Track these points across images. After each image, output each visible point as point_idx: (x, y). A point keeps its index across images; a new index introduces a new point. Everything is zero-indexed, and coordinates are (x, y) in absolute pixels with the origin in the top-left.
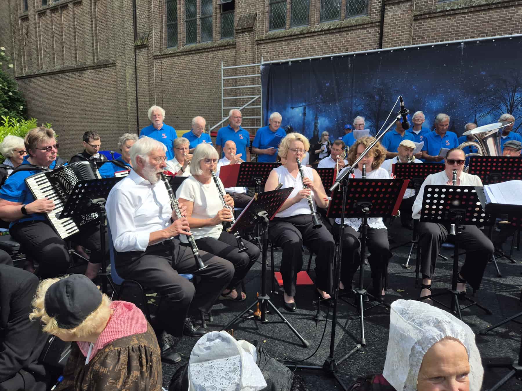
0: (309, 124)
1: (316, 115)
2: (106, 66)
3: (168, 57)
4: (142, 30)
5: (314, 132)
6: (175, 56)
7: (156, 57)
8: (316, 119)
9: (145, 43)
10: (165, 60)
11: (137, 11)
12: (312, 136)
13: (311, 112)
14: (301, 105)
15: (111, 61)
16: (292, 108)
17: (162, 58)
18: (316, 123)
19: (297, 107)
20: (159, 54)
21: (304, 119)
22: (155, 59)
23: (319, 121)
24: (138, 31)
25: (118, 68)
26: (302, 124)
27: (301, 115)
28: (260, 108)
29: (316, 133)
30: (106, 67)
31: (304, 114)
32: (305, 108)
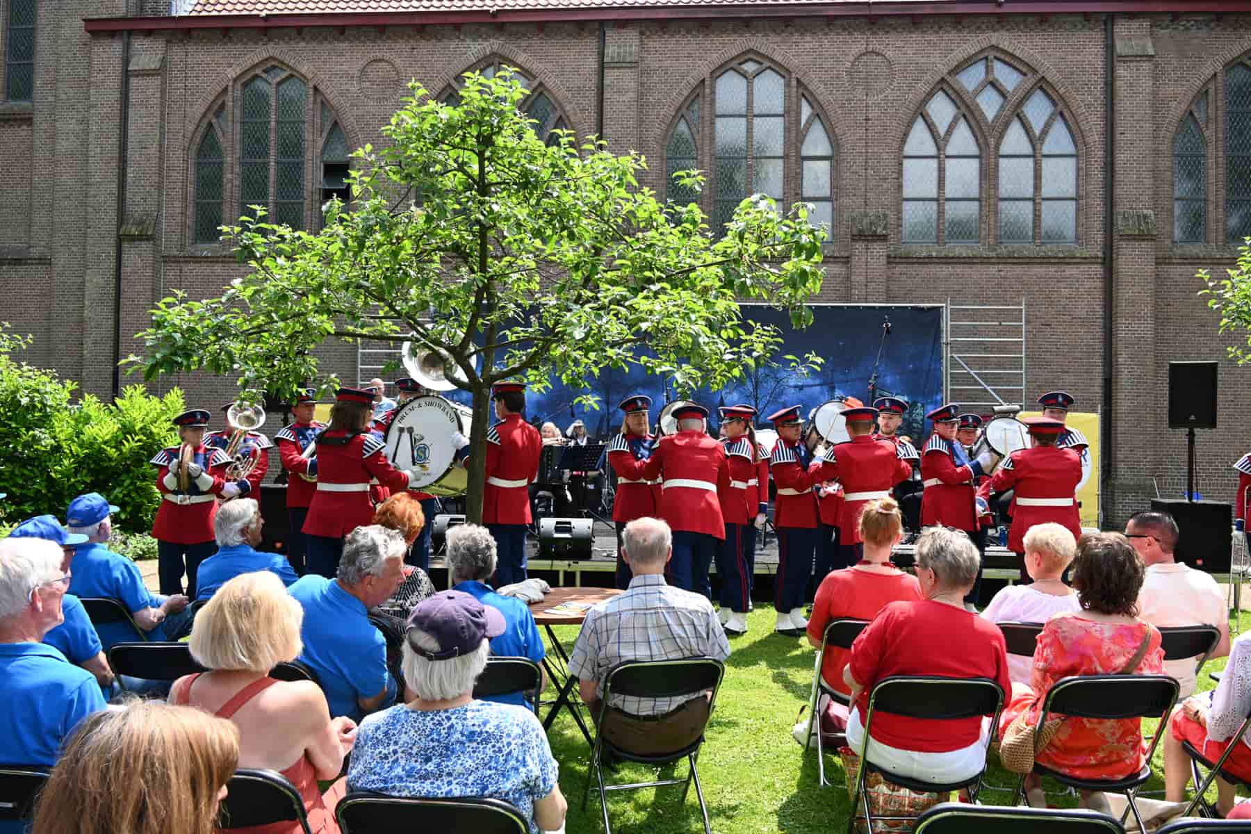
2: (18, 261)
3: (200, 262)
4: (138, 204)
6: (217, 262)
7: (167, 259)
9: (149, 233)
10: (191, 266)
11: (129, 170)
15: (35, 252)
17: (186, 262)
20: (176, 253)
22: (164, 262)
24: (129, 207)
25: (58, 269)
30: (20, 264)
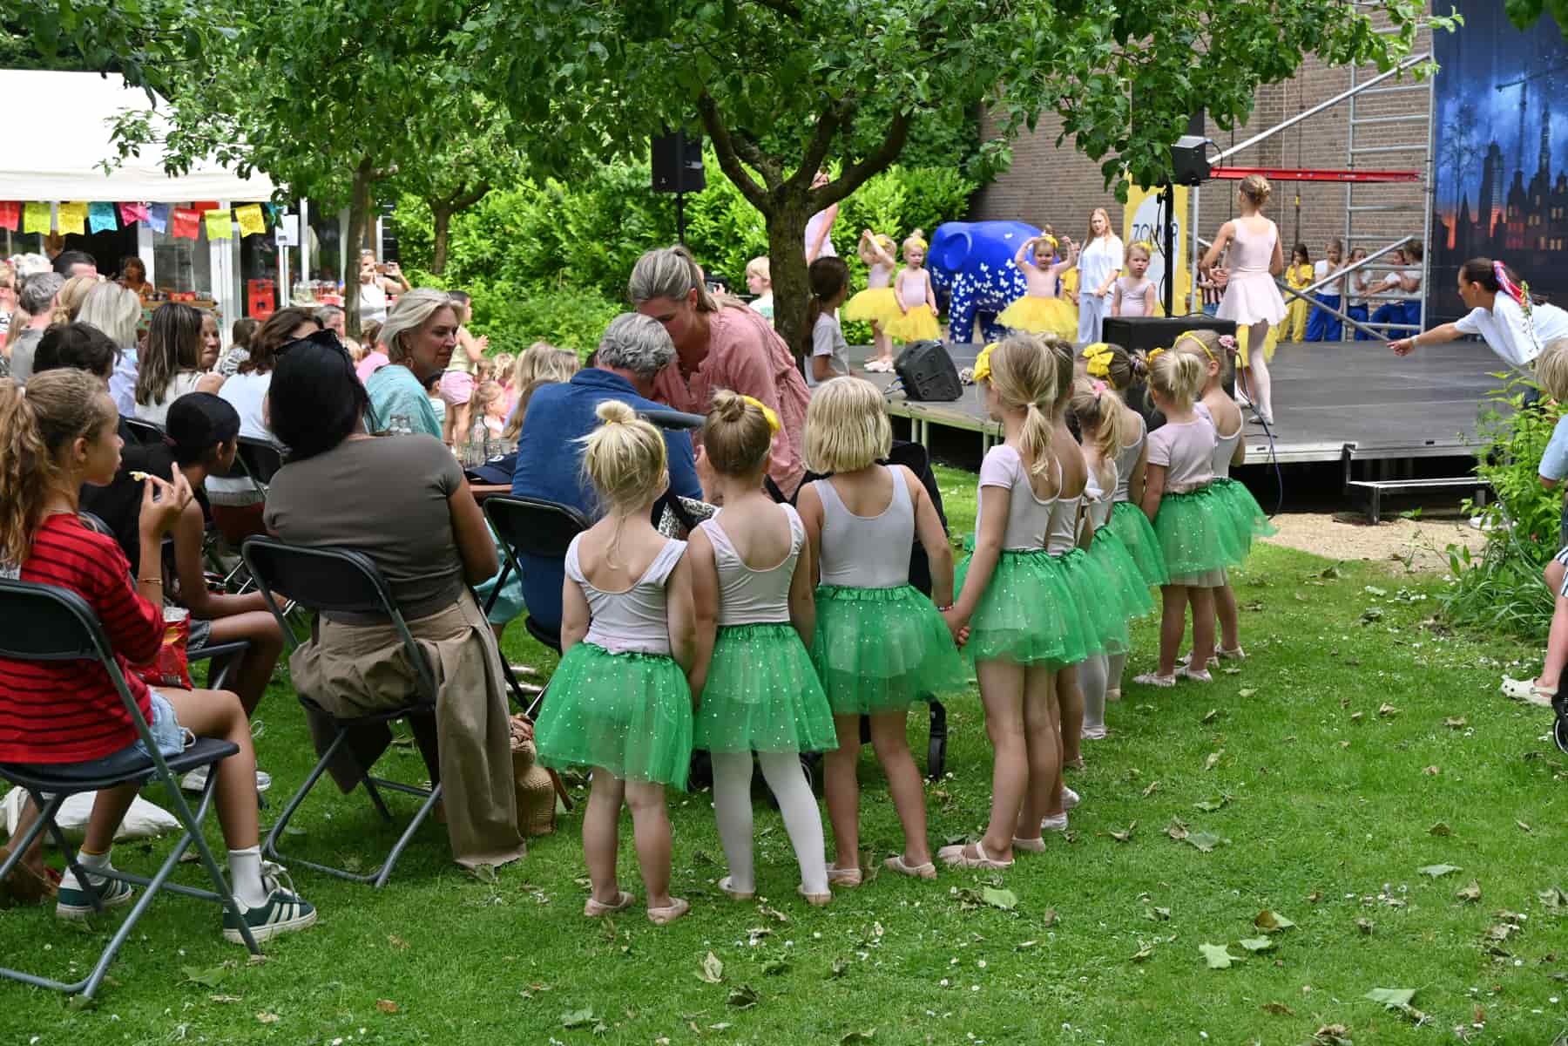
0: (1531, 136)
1: (1546, 107)
5: (1541, 157)
8: (1545, 117)
12: (1536, 170)
13: (1535, 99)
14: (1516, 79)
16: (1500, 88)
18: (1545, 130)
19: (1509, 85)
21: (1522, 120)
23: (1551, 126)
26: (1518, 134)
27: (1516, 107)
28: (1428, 89)
29: (1544, 161)
31: (1523, 104)
32: (1524, 89)
